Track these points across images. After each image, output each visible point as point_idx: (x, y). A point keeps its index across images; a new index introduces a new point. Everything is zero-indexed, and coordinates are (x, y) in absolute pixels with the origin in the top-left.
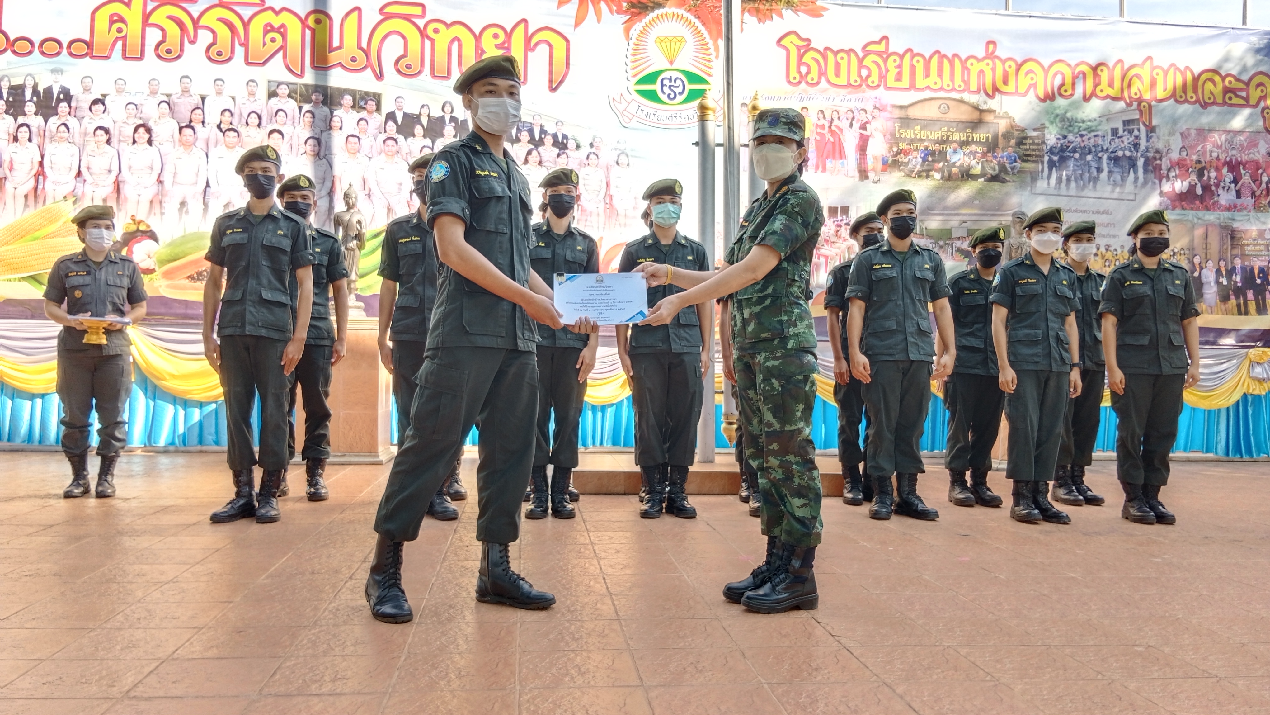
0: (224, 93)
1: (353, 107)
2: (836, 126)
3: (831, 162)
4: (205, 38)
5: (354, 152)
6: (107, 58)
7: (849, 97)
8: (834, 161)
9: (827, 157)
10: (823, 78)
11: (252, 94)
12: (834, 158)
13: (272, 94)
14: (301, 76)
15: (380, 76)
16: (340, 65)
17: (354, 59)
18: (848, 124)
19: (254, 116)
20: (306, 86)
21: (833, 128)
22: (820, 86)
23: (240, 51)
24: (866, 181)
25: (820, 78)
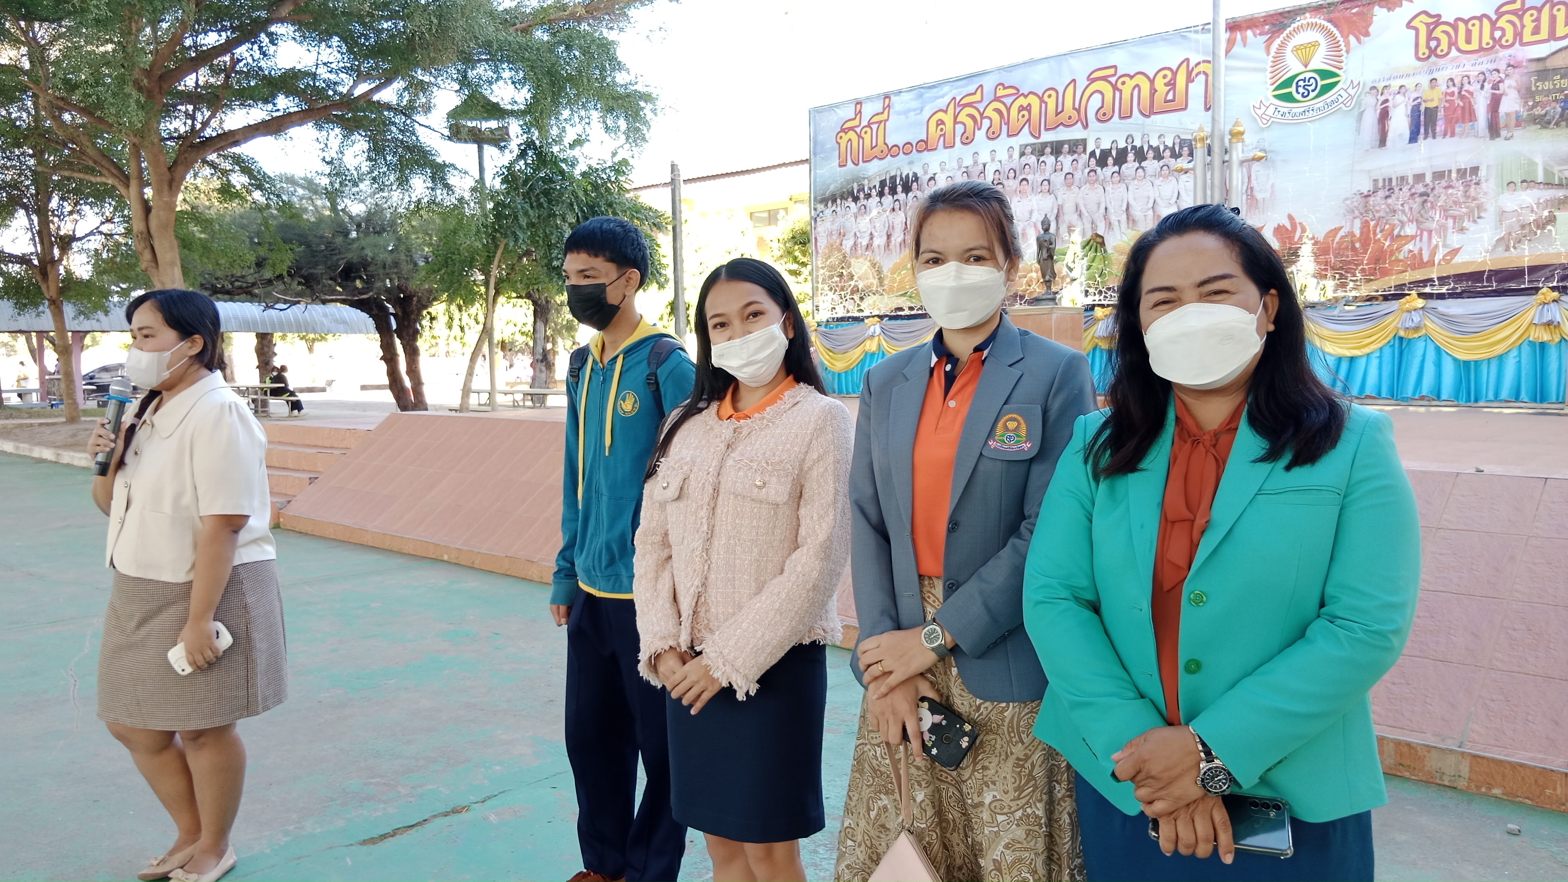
0: (997, 158)
1: (1069, 153)
2: (1466, 91)
3: (1460, 127)
4: (986, 123)
5: (1069, 186)
6: (935, 149)
7: (1480, 60)
8: (1463, 125)
9: (1457, 122)
10: (1453, 48)
11: (1011, 157)
12: (1463, 122)
13: (1022, 154)
14: (1038, 138)
15: (1086, 127)
16: (1062, 124)
17: (1070, 118)
18: (1479, 86)
19: (1012, 171)
20: (1042, 144)
21: (1463, 93)
22: (1450, 56)
23: (1005, 128)
24: (1497, 139)
25: (1450, 48)
